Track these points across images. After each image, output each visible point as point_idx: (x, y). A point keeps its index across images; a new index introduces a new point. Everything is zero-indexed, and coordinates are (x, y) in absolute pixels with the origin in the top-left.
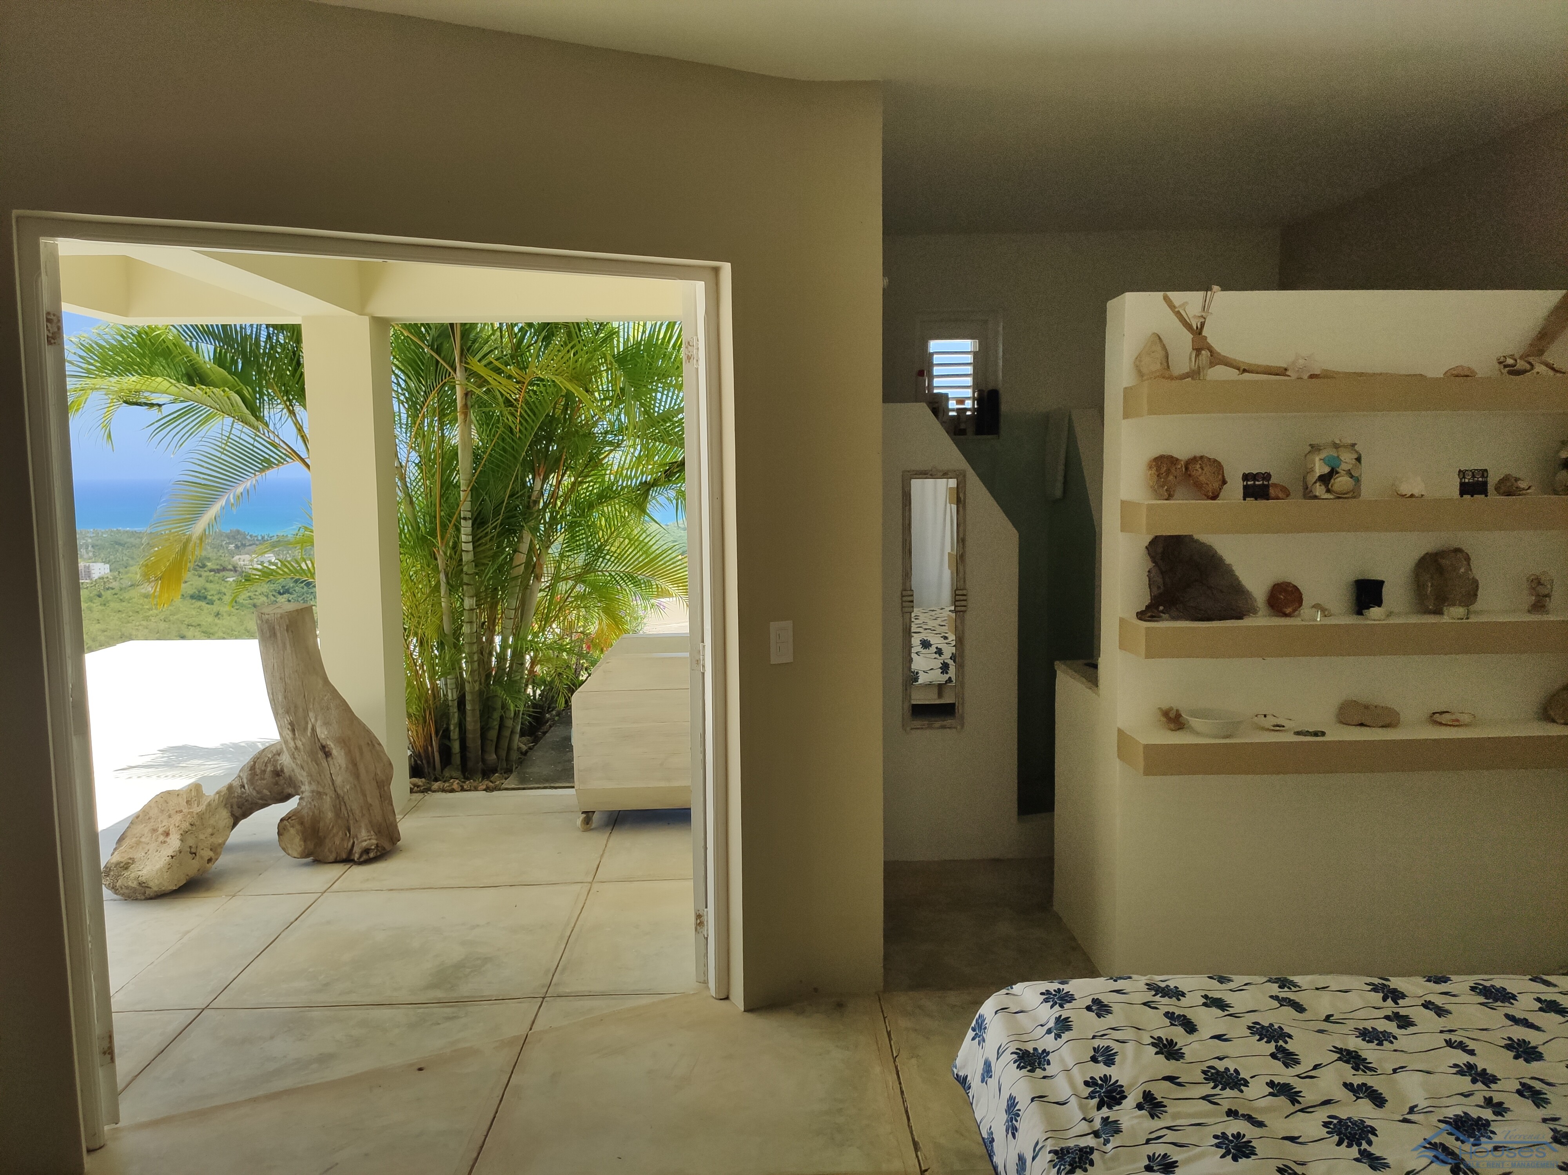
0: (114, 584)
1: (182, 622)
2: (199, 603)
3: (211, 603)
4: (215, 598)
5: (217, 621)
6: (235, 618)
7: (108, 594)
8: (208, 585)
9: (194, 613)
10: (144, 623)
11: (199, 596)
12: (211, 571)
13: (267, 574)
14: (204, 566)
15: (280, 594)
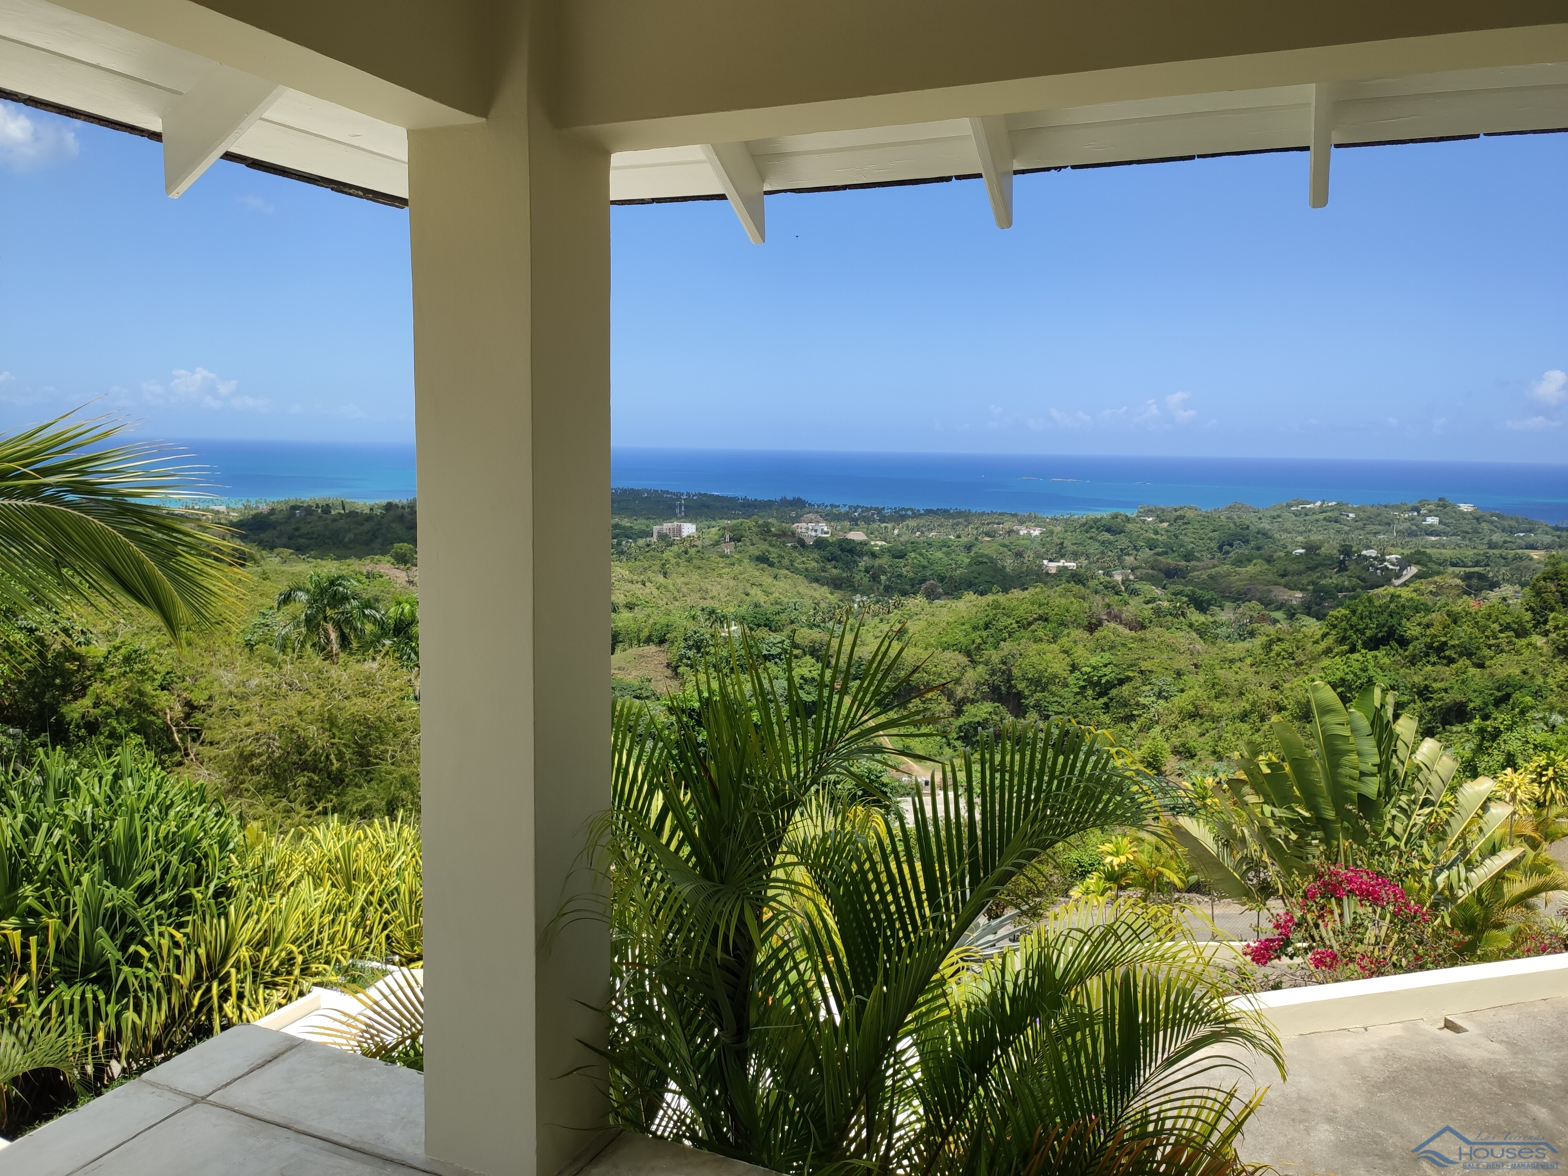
0: (698, 543)
1: (748, 581)
2: (762, 566)
3: (771, 565)
4: (776, 560)
5: (775, 582)
6: (789, 581)
7: (692, 551)
8: (771, 549)
9: (757, 573)
10: (718, 579)
11: (762, 559)
12: (774, 535)
13: (820, 544)
14: (769, 531)
15: (829, 560)
